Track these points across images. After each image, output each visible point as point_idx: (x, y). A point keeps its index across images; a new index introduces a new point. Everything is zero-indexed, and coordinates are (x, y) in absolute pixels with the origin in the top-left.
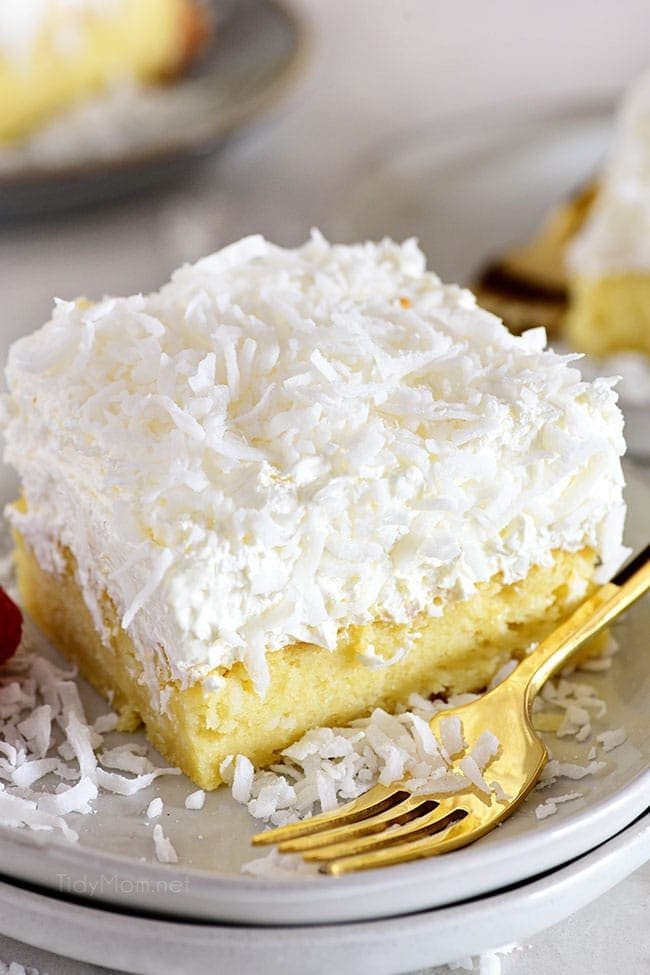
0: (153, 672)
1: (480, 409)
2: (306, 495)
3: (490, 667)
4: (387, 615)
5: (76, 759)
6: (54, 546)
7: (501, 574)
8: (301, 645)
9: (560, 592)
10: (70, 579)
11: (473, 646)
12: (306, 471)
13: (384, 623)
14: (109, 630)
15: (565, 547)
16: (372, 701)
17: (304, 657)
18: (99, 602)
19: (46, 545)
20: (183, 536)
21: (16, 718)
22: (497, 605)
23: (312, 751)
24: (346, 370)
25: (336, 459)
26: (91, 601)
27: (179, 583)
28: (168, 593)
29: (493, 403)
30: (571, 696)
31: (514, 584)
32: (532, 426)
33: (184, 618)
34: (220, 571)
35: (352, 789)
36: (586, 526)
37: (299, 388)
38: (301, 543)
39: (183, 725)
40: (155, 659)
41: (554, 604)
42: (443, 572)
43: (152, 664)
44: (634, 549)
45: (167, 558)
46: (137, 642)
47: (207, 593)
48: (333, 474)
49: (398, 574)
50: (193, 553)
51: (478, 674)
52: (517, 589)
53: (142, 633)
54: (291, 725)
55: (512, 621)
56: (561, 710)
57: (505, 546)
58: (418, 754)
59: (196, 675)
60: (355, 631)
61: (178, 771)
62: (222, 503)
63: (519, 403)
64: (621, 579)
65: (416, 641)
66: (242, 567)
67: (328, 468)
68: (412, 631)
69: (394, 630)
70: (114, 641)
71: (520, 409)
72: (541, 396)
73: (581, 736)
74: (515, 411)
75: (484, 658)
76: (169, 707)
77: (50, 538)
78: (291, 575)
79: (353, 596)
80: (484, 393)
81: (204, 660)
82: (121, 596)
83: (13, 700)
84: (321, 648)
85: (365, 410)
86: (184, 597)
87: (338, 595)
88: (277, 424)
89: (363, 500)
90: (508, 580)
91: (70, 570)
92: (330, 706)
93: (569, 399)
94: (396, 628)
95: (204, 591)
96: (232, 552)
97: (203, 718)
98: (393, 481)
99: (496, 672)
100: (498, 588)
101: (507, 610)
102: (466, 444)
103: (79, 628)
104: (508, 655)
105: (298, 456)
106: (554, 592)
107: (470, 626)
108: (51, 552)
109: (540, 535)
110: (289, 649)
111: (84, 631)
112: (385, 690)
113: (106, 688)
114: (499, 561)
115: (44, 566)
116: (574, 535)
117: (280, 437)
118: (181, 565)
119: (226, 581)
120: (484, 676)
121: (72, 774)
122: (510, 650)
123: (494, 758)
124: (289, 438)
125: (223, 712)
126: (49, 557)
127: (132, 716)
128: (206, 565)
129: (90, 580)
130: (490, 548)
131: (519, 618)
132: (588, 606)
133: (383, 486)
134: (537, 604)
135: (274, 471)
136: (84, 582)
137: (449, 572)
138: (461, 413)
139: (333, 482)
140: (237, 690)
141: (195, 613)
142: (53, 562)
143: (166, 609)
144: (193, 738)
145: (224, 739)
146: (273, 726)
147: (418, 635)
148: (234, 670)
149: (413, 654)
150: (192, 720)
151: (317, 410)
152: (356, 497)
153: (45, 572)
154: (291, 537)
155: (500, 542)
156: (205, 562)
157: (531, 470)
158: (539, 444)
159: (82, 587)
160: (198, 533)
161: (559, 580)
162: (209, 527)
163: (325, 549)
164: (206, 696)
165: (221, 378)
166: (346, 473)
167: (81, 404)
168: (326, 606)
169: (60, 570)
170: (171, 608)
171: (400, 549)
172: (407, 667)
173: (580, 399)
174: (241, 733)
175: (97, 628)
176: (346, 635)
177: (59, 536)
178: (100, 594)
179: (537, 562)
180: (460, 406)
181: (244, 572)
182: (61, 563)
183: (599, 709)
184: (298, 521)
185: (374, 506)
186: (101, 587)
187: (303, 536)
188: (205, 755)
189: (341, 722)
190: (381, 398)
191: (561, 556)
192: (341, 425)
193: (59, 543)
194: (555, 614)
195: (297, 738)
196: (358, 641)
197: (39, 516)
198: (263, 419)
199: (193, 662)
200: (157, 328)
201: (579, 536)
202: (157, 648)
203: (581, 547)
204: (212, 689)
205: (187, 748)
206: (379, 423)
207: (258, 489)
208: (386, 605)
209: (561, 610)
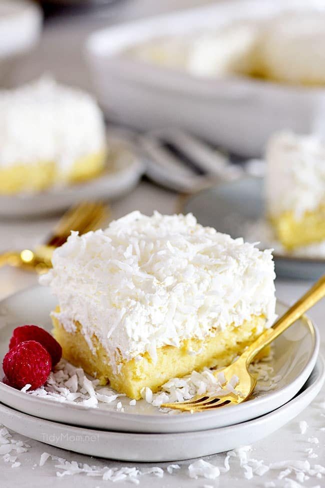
0: (114, 360)
1: (226, 260)
2: (169, 289)
3: (230, 358)
4: (196, 336)
5: (88, 393)
6: (72, 322)
7: (234, 323)
8: (168, 346)
9: (254, 330)
10: (79, 333)
11: (225, 350)
12: (169, 281)
13: (195, 340)
14: (95, 348)
15: (255, 314)
16: (191, 369)
17: (169, 351)
18: (91, 339)
19: (69, 322)
20: (128, 304)
21: (63, 382)
22: (232, 334)
23: (173, 385)
24: (177, 249)
25: (179, 276)
26: (88, 339)
27: (128, 319)
28: (124, 323)
29: (230, 258)
30: (259, 368)
31: (238, 327)
32: (244, 266)
33: (129, 333)
34: (142, 315)
35: (189, 396)
36: (262, 305)
37: (163, 255)
38: (168, 306)
39: (127, 377)
40: (115, 355)
41: (252, 335)
42: (215, 320)
43: (113, 357)
44: (279, 315)
45: (124, 310)
46: (108, 350)
47: (137, 323)
48: (178, 282)
49: (200, 320)
50: (132, 309)
51: (226, 361)
52: (239, 329)
53: (110, 345)
54: (164, 377)
55: (238, 341)
56: (256, 372)
57: (236, 311)
58: (211, 385)
59: (133, 356)
60: (185, 342)
61: (125, 395)
62: (140, 293)
63: (239, 259)
64: (274, 326)
65: (206, 347)
66: (149, 314)
67: (176, 280)
68: (204, 343)
69: (198, 342)
70: (97, 352)
71: (240, 261)
72: (246, 256)
73: (265, 379)
74: (238, 261)
75: (228, 355)
76: (122, 371)
77: (70, 320)
78: (165, 318)
79: (185, 328)
80: (227, 255)
81: (136, 349)
82: (101, 333)
83: (61, 376)
84: (174, 347)
85: (187, 261)
86: (130, 325)
87: (180, 327)
88: (156, 266)
89: (188, 291)
90: (236, 325)
91: (79, 330)
92: (177, 370)
93: (256, 257)
94: (199, 341)
95: (136, 323)
96: (145, 309)
97: (134, 373)
98: (199, 284)
99: (233, 360)
100: (233, 328)
101: (236, 336)
102: (222, 272)
103: (82, 352)
104: (236, 355)
105: (165, 276)
106: (252, 331)
107: (224, 342)
108: (71, 325)
109: (247, 308)
110: (163, 348)
111: (84, 352)
112: (195, 366)
113: (93, 372)
114: (233, 318)
115: (67, 331)
116: (258, 309)
117: (158, 271)
118: (129, 313)
119: (144, 320)
120: (228, 361)
121: (87, 397)
122: (237, 352)
123: (237, 384)
124: (161, 271)
125: (142, 371)
126: (70, 327)
127: (104, 379)
128: (137, 313)
129: (87, 331)
130: (231, 312)
131: (240, 340)
132: (263, 336)
133: (195, 286)
134: (246, 335)
135: (158, 281)
136: (85, 332)
137: (217, 321)
138: (219, 262)
139: (178, 284)
140: (146, 361)
141: (133, 331)
142: (72, 328)
143: (123, 329)
144: (131, 381)
145: (142, 381)
146: (158, 377)
147: (206, 345)
148: (145, 355)
149: (204, 352)
150: (131, 374)
151: (170, 261)
152: (186, 290)
153: (68, 333)
154: (165, 304)
155: (234, 310)
156: (137, 311)
157: (244, 282)
158: (246, 273)
159: (84, 335)
160: (133, 302)
161: (253, 326)
162: (137, 300)
163: (176, 309)
164: (136, 363)
165: (134, 253)
166: (182, 282)
167: (84, 266)
168: (177, 331)
169: (75, 331)
170: (125, 329)
171: (201, 310)
172: (202, 357)
173: (260, 257)
174: (147, 379)
175: (91, 349)
176: (182, 343)
177: (74, 318)
178: (91, 336)
179: (246, 319)
180: (219, 260)
181: (150, 316)
182: (75, 328)
183: (270, 370)
184: (167, 298)
185: (192, 294)
186: (92, 333)
187: (169, 303)
188: (135, 387)
189: (180, 376)
190: (191, 258)
191: (254, 317)
192: (179, 266)
193: (74, 321)
194: (252, 338)
195: (166, 382)
196: (186, 346)
197: (66, 312)
198: (151, 265)
199: (132, 350)
200: (109, 240)
201: (260, 310)
202: (116, 350)
203: (260, 314)
204: (138, 360)
205: (128, 386)
206: (192, 266)
207: (153, 287)
208: (195, 333)
209: (254, 338)
